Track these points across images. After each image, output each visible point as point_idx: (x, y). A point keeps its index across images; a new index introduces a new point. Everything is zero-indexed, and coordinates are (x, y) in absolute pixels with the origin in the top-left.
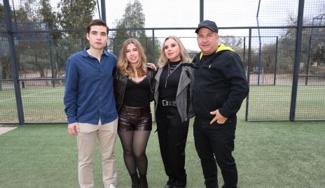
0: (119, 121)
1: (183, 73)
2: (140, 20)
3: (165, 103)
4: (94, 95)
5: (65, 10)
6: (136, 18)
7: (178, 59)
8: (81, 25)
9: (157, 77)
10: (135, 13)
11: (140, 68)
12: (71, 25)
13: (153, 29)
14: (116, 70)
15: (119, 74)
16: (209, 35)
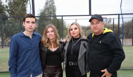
0: (43, 74)
1: (82, 46)
2: (53, 9)
3: (71, 63)
4: (27, 59)
5: (10, 4)
6: (51, 8)
7: (78, 37)
8: (20, 12)
9: (66, 48)
10: (50, 5)
11: (55, 42)
12: (13, 12)
13: (62, 16)
14: (41, 44)
15: (43, 46)
16: (97, 23)
